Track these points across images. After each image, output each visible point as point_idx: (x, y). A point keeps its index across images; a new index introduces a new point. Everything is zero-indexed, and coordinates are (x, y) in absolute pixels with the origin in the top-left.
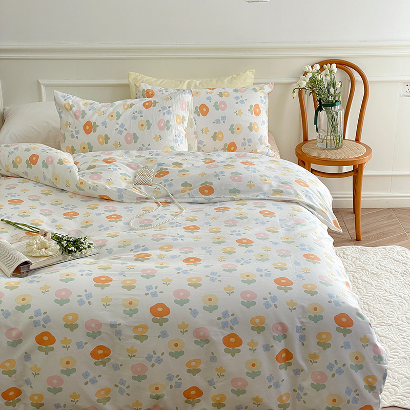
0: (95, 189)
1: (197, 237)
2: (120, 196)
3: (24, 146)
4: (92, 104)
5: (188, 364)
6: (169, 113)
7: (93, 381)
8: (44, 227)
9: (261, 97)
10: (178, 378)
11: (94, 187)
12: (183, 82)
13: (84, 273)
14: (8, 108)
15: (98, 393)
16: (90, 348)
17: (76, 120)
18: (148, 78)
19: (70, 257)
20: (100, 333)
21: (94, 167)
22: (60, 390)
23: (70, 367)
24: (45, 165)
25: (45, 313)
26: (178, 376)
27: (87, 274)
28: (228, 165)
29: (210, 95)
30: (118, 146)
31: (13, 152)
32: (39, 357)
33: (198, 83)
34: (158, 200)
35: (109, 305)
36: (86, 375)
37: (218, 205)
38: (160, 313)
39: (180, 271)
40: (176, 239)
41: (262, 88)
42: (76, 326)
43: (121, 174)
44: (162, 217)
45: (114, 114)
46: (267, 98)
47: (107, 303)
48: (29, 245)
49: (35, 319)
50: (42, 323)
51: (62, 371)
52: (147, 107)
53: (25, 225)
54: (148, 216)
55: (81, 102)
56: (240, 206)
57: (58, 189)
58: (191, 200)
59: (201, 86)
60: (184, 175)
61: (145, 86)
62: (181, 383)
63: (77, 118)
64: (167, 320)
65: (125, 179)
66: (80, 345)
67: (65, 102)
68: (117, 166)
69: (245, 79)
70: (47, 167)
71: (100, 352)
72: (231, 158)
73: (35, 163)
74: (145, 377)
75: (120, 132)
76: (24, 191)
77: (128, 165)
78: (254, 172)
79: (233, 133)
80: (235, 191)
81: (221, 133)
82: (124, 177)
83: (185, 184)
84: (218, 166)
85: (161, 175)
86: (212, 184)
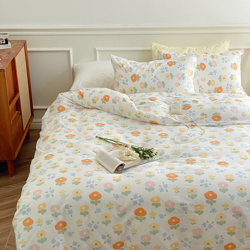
0: (148, 117)
1: (220, 149)
2: (164, 122)
3: (98, 90)
4: (134, 63)
5: (228, 229)
6: (184, 69)
7: (169, 238)
8: (122, 141)
9: (237, 58)
10: (222, 237)
11: (148, 116)
12: (185, 49)
13: (159, 171)
14: (76, 65)
15: (171, 246)
16: (168, 218)
17: (126, 73)
18: (163, 46)
19: (146, 161)
20: (174, 209)
21: (144, 103)
22: (149, 243)
23: (155, 229)
24: (114, 102)
25: (140, 196)
26: (222, 236)
27: (161, 172)
28: (227, 102)
29: (206, 57)
30: (153, 89)
31: (92, 94)
32: (136, 223)
33: (194, 49)
34: (187, 124)
35: (179, 192)
36: (165, 235)
37: (225, 128)
38: (211, 197)
39: (219, 170)
40: (208, 150)
41: (237, 53)
42: (159, 205)
43: (162, 107)
44: (193, 135)
45: (150, 70)
46: (240, 59)
47: (177, 190)
48: (121, 153)
49: (134, 200)
50: (139, 202)
51: (151, 232)
52: (170, 65)
53: (112, 140)
54: (184, 134)
55: (128, 62)
56: (240, 128)
57: (122, 117)
58: (208, 124)
59: (197, 51)
60: (201, 108)
61: (164, 52)
62: (223, 241)
63: (126, 72)
64: (215, 202)
65: (165, 111)
66: (162, 216)
67: (119, 62)
68: (158, 103)
69: (224, 47)
70: (115, 103)
71: (174, 221)
72: (226, 97)
73: (107, 100)
74: (201, 237)
75: (154, 81)
76: (103, 118)
77: (164, 102)
78: (244, 106)
79: (221, 81)
80: (234, 119)
81: (213, 81)
82: (164, 109)
83: (203, 114)
84: (221, 103)
85: (187, 108)
86: (220, 114)
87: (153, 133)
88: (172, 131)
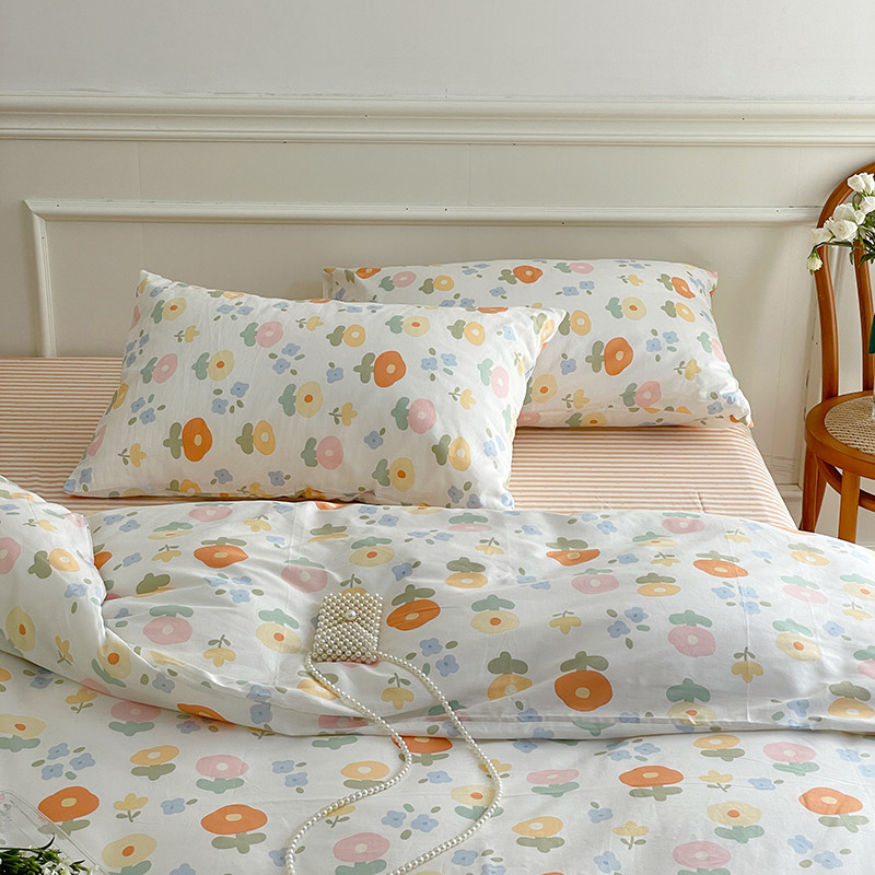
2: (261, 713)
11: (160, 675)
21: (163, 581)
28: (652, 578)
37: (630, 758)
43: (264, 615)
44: (424, 824)
58: (528, 729)
60: (495, 622)
65: (279, 637)
68: (247, 580)
72: (651, 535)
77: (287, 574)
78: (751, 607)
80: (689, 694)
82: (273, 627)
83: (505, 665)
85: (412, 617)
86: (604, 664)
87: (172, 807)
88: (298, 783)
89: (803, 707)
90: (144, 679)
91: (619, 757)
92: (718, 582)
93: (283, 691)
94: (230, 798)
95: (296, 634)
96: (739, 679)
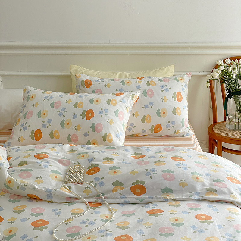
2: (49, 196)
9: (182, 86)
11: (22, 186)
12: (115, 74)
21: (25, 163)
28: (159, 161)
29: (139, 84)
37: (150, 207)
41: (182, 78)
43: (52, 171)
44: (92, 223)
46: (187, 87)
54: (76, 221)
56: (174, 208)
58: (123, 200)
60: (115, 172)
65: (56, 177)
68: (48, 162)
72: (160, 152)
77: (59, 161)
78: (185, 169)
79: (159, 116)
80: (167, 191)
81: (149, 116)
82: (55, 174)
84: (148, 163)
85: (93, 172)
86: (144, 183)
87: (23, 220)
88: (58, 214)
89: (198, 194)
90: (18, 187)
91: (147, 207)
92: (177, 162)
93: (56, 190)
94: (39, 218)
95: (61, 177)
96: (181, 187)
